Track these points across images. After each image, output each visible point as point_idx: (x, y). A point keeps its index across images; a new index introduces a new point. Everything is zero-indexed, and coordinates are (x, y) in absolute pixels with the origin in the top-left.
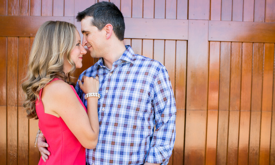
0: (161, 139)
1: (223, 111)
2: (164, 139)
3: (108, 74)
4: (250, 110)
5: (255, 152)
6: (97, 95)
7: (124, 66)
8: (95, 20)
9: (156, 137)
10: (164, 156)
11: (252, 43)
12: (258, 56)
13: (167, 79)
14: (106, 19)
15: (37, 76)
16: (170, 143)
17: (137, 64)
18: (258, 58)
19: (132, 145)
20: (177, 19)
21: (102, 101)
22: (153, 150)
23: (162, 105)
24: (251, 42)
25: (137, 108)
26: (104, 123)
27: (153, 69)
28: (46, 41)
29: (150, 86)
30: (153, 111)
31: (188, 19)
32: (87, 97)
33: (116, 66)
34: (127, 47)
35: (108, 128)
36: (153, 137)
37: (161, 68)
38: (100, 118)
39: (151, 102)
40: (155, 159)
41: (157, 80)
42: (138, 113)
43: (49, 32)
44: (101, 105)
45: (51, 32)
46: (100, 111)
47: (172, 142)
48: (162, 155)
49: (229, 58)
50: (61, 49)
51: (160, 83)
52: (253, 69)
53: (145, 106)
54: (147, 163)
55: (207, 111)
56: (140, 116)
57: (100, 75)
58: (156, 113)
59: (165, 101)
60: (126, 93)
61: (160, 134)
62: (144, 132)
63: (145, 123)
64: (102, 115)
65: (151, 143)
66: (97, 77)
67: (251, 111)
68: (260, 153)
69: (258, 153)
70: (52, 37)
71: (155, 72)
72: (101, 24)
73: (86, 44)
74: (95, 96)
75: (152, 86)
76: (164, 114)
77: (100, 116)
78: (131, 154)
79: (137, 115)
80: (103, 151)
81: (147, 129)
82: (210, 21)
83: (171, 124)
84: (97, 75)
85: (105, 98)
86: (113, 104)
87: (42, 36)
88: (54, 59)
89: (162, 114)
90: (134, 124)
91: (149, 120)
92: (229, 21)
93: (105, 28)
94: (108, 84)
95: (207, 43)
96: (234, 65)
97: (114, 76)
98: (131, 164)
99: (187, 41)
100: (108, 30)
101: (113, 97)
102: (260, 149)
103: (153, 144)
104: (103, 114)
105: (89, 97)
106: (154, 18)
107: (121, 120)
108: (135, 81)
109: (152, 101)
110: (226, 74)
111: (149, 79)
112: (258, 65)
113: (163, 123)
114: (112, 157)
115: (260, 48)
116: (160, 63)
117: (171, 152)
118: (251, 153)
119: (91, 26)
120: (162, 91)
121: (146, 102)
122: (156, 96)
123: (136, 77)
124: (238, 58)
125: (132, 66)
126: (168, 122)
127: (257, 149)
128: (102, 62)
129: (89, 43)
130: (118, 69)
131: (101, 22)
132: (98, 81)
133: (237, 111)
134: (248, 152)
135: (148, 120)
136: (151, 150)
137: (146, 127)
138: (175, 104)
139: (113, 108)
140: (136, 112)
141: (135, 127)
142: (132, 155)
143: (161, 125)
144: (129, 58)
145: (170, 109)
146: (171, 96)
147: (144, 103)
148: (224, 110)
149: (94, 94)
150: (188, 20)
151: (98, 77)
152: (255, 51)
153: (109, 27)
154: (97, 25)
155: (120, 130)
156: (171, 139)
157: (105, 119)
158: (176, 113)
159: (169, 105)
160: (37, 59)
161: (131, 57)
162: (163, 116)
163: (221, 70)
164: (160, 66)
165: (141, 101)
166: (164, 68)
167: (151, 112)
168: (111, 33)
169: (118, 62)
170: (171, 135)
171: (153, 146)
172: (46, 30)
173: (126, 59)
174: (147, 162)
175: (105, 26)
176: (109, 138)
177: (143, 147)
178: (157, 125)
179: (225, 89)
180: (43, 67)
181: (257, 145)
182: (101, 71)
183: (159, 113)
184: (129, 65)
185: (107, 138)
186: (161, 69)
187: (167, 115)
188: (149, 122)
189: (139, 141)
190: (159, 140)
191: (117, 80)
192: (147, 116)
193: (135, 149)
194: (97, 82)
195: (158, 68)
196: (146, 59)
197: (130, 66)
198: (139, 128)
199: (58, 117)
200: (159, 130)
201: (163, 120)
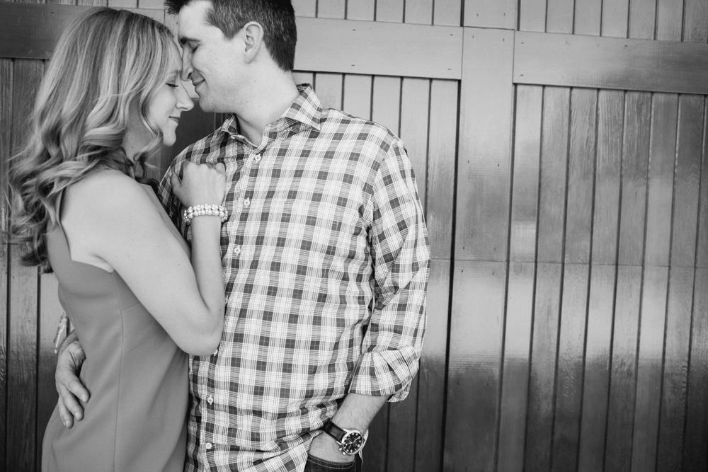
0: (389, 330)
1: (548, 265)
2: (398, 330)
3: (252, 156)
4: (615, 263)
5: (626, 369)
6: (218, 210)
7: (294, 137)
8: (216, 10)
9: (377, 325)
10: (399, 376)
11: (622, 93)
12: (637, 125)
13: (408, 174)
14: (247, 8)
15: (53, 151)
16: (414, 341)
17: (328, 132)
18: (636, 131)
19: (315, 345)
20: (433, 24)
21: (233, 228)
22: (369, 359)
23: (393, 242)
24: (622, 90)
25: (329, 247)
26: (238, 288)
27: (373, 144)
28: (84, 56)
29: (364, 190)
30: (370, 257)
31: (462, 25)
32: (191, 216)
33: (273, 135)
34: (301, 88)
35: (251, 302)
36: (370, 327)
37: (393, 143)
38: (228, 275)
39: (365, 233)
40: (374, 383)
41: (383, 173)
42: (332, 259)
43: (95, 34)
44: (232, 240)
45: (101, 35)
46: (229, 256)
47: (419, 338)
48: (395, 374)
49: (566, 129)
50: (123, 86)
51: (391, 182)
52: (624, 158)
53: (349, 242)
54: (353, 394)
55: (506, 263)
56: (337, 270)
57: (230, 160)
58: (377, 262)
59: (401, 229)
60: (301, 208)
61: (387, 318)
62: (346, 312)
63: (348, 288)
64: (233, 266)
65: (364, 343)
66: (220, 166)
67: (617, 264)
68: (639, 372)
69: (633, 373)
70: (103, 50)
71: (376, 152)
72: (232, 20)
73: (190, 74)
74: (210, 212)
75: (368, 189)
76: (398, 266)
77: (229, 269)
78: (313, 370)
79: (329, 265)
80: (236, 362)
81: (355, 303)
82: (517, 32)
83: (417, 291)
84: (221, 160)
85: (241, 220)
86: (263, 237)
87: (76, 40)
88: (103, 110)
89: (393, 265)
90: (321, 289)
91: (360, 282)
92: (565, 34)
93: (243, 32)
94: (251, 184)
95: (511, 88)
96: (576, 149)
97: (268, 162)
98: (311, 396)
99: (459, 81)
100: (250, 39)
101: (265, 217)
102: (639, 361)
103: (370, 344)
104: (236, 264)
105: (194, 216)
106: (375, 20)
107: (287, 280)
108: (323, 176)
109: (368, 229)
110: (556, 169)
111: (362, 171)
112: (636, 148)
113: (396, 288)
114: (260, 379)
115: (642, 104)
116: (388, 130)
117: (415, 366)
118: (616, 372)
119: (205, 24)
120: (395, 203)
121: (353, 231)
122: (380, 216)
123: (326, 165)
124: (588, 130)
125: (316, 137)
126: (407, 287)
127: (630, 361)
128: (235, 127)
129: (198, 71)
130: (277, 144)
131: (232, 16)
132: (220, 175)
133: (583, 263)
134: (607, 368)
135: (357, 281)
136: (364, 360)
137: (352, 299)
138: (426, 238)
139: (263, 246)
140: (326, 258)
141: (322, 298)
142: (314, 372)
143: (390, 294)
144: (309, 116)
145: (415, 252)
146: (417, 216)
147: (347, 234)
148: (550, 262)
149: (208, 207)
150: (462, 28)
151: (224, 163)
152: (629, 113)
153: (254, 30)
154: (220, 24)
155: (283, 305)
156: (416, 330)
157: (242, 277)
158: (429, 264)
159: (412, 241)
160: (57, 103)
161: (313, 113)
162: (395, 269)
163: (543, 160)
164: (389, 138)
165: (339, 230)
166: (400, 144)
167: (366, 260)
168: (258, 47)
169: (278, 126)
170: (416, 321)
171: (370, 350)
172: (89, 29)
173: (298, 116)
174: (354, 392)
175: (242, 27)
176: (253, 327)
177: (343, 353)
178: (378, 295)
179: (553, 209)
180: (71, 126)
181: (630, 353)
182: (231, 150)
183: (386, 261)
184: (309, 133)
185: (246, 326)
186: (391, 147)
187: (407, 268)
188: (359, 287)
189: (335, 335)
190: (386, 333)
191: (276, 173)
192: (354, 268)
193: (324, 357)
194: (220, 178)
195: (384, 143)
196: (352, 119)
197: (310, 137)
198: (333, 300)
199: (110, 270)
200: (384, 306)
201: (396, 280)
